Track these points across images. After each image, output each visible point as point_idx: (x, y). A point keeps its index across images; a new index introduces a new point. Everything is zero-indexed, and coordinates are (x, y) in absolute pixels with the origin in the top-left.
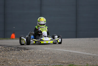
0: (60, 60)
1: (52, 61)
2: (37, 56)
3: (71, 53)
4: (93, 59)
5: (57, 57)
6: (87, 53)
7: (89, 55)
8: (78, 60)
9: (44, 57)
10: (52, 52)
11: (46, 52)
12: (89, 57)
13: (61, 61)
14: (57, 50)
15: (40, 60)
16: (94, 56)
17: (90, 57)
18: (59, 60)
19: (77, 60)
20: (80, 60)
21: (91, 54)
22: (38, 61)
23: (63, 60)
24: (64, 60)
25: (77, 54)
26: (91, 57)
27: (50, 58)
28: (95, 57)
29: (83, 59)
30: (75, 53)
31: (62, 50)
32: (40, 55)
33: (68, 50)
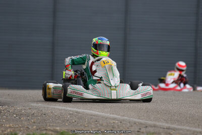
0: (53, 126)
1: (35, 127)
2: (9, 117)
3: (80, 114)
4: (118, 126)
5: (49, 120)
6: (113, 114)
7: (114, 119)
8: (88, 126)
9: (22, 119)
10: (42, 111)
11: (29, 111)
12: (112, 122)
13: (52, 128)
14: (55, 108)
15: (11, 125)
16: (124, 120)
17: (114, 121)
18: (50, 126)
19: (86, 126)
20: (93, 126)
21: (119, 117)
22: (8, 126)
23: (57, 127)
24: (60, 126)
25: (92, 115)
26: (117, 121)
27: (34, 122)
28: (125, 123)
29: (99, 124)
30: (87, 114)
31: (64, 108)
32: (15, 116)
33: (78, 108)
